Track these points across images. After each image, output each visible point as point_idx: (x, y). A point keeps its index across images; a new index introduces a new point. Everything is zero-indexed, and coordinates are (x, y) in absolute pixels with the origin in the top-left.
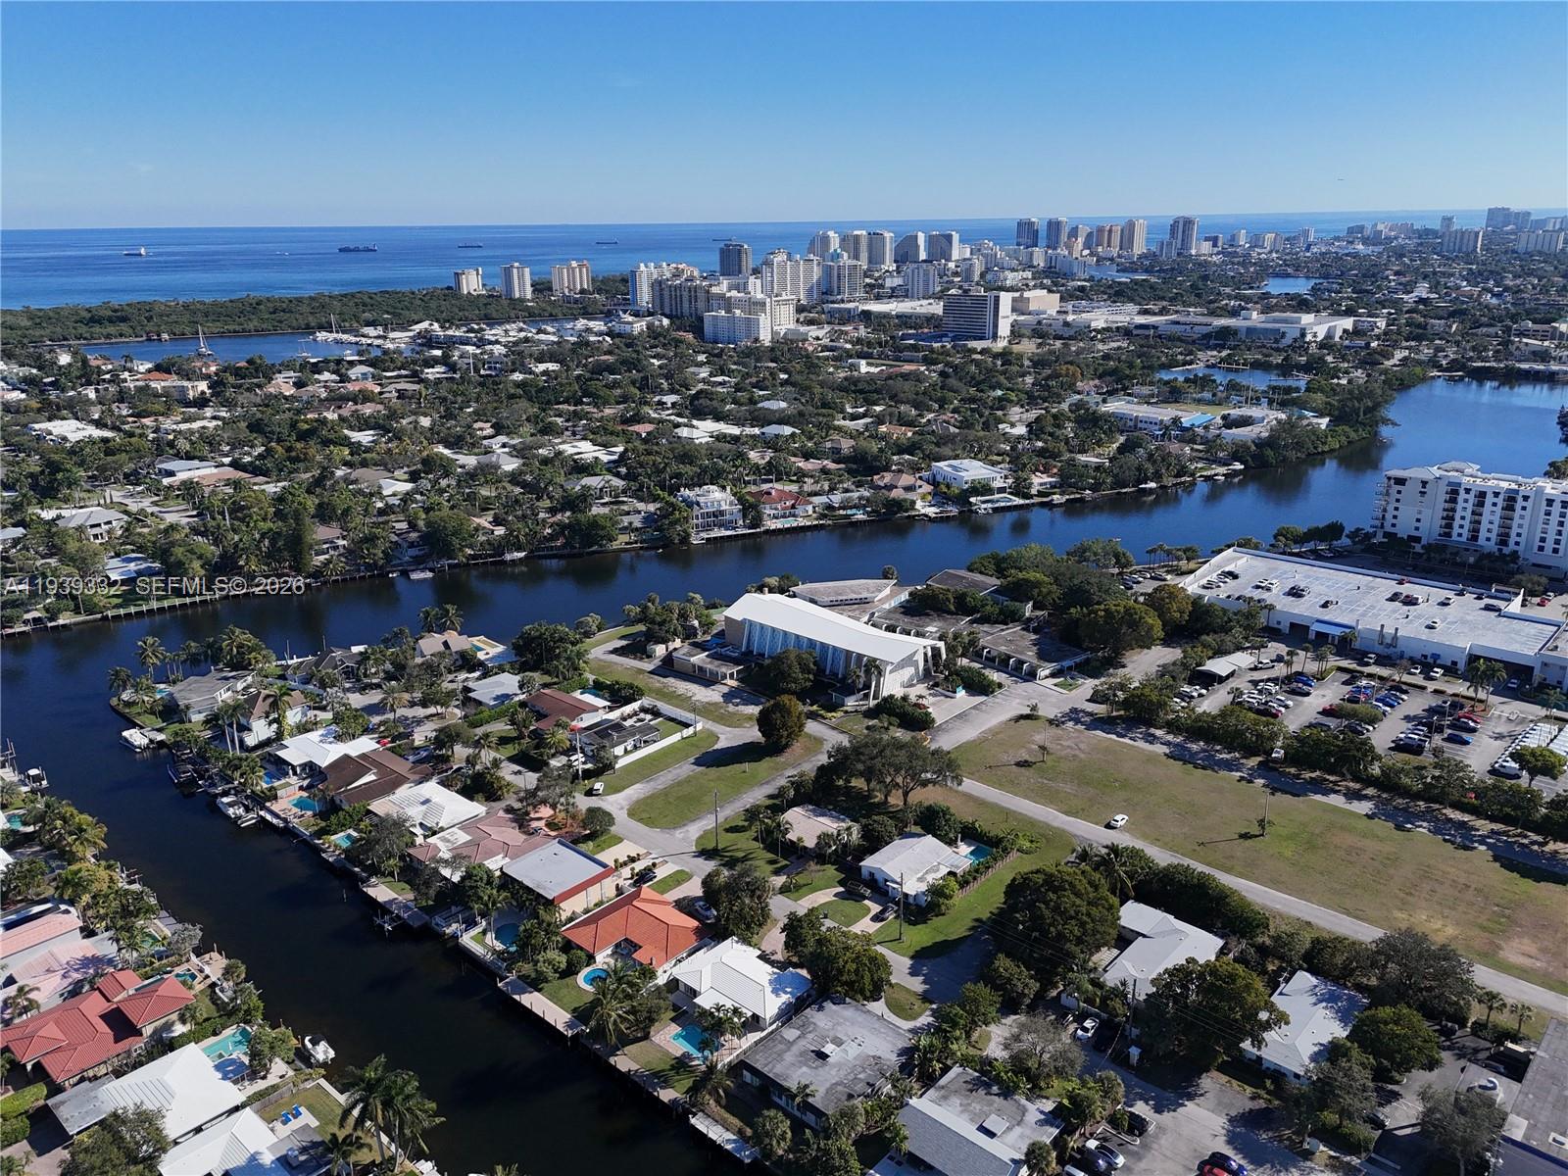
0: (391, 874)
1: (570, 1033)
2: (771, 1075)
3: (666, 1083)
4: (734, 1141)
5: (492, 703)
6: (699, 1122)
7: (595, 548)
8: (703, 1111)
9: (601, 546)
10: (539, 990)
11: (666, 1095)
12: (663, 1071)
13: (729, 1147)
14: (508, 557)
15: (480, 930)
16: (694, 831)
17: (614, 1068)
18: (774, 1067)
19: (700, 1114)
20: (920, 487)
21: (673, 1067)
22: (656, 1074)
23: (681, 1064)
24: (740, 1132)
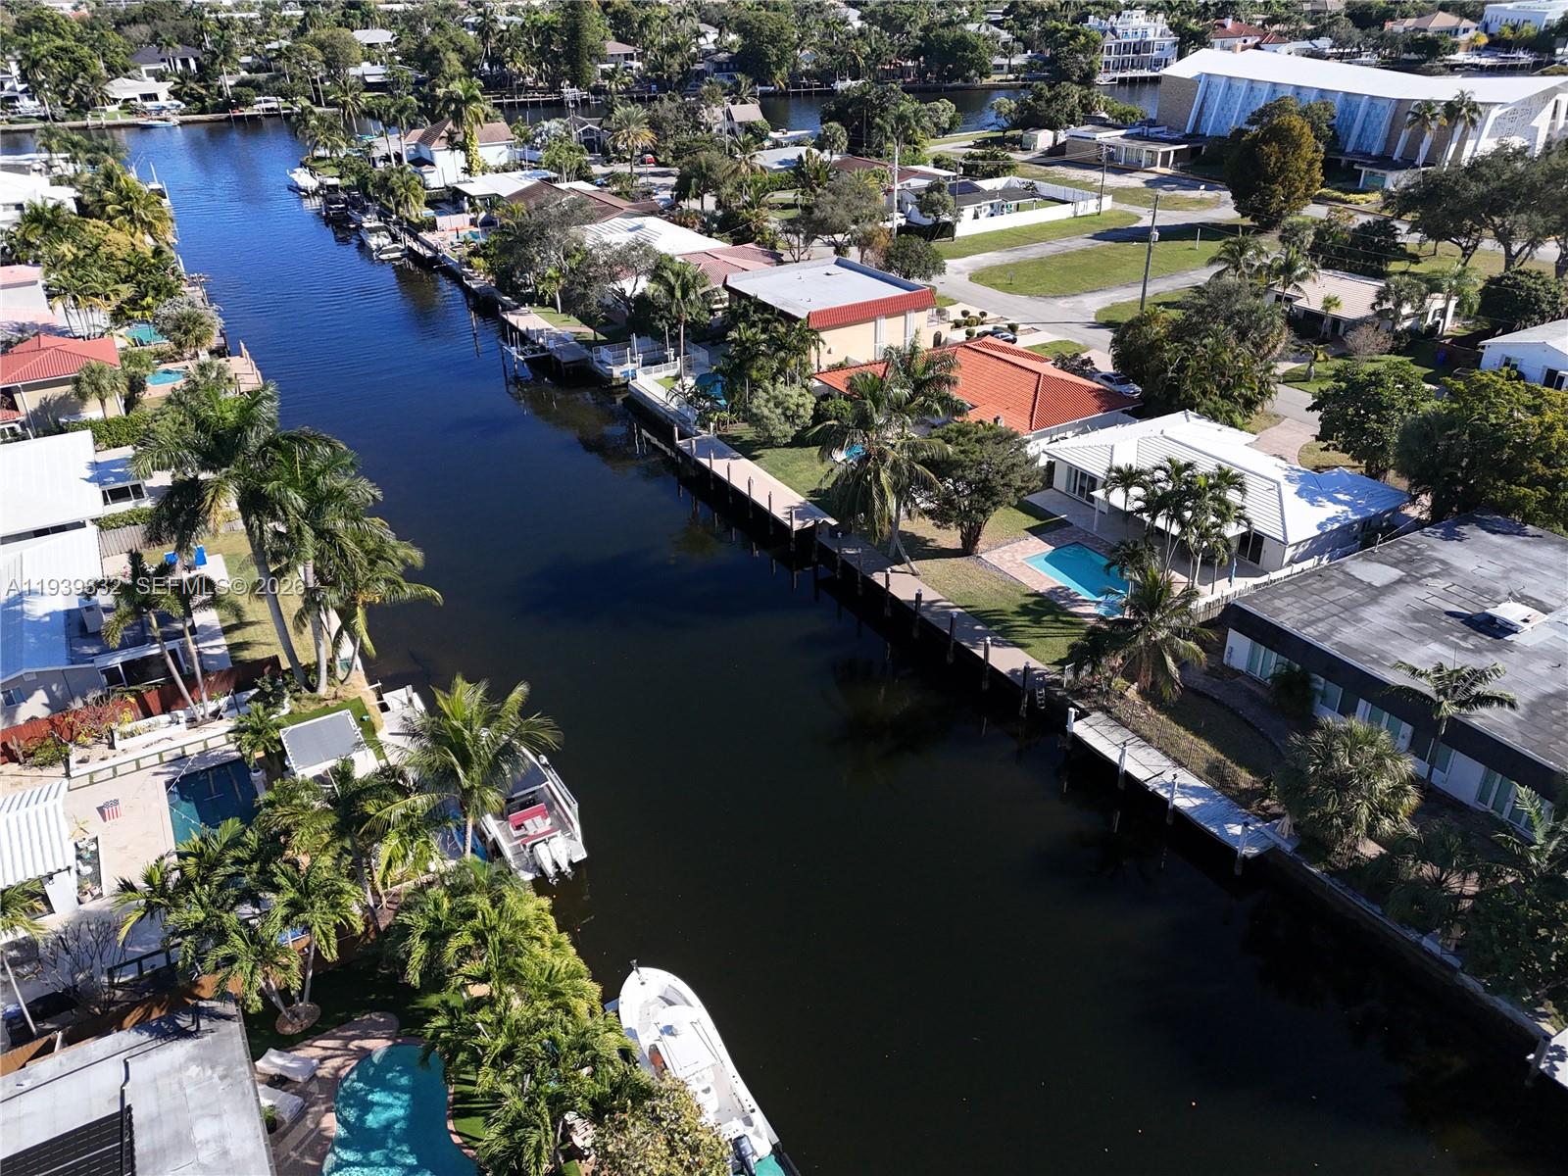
0: (553, 304)
1: (797, 525)
2: (1326, 646)
3: (1006, 635)
4: (1196, 792)
5: (777, 166)
6: (1093, 732)
7: (959, 83)
8: (1107, 711)
9: (966, 81)
10: (753, 458)
11: (1005, 660)
12: (1001, 612)
13: (1181, 802)
14: (839, 86)
15: (673, 372)
16: (1093, 303)
17: (883, 594)
18: (1334, 629)
19: (1097, 715)
20: (1466, 31)
21: (1024, 610)
22: (979, 616)
23: (1045, 608)
24: (1214, 773)
